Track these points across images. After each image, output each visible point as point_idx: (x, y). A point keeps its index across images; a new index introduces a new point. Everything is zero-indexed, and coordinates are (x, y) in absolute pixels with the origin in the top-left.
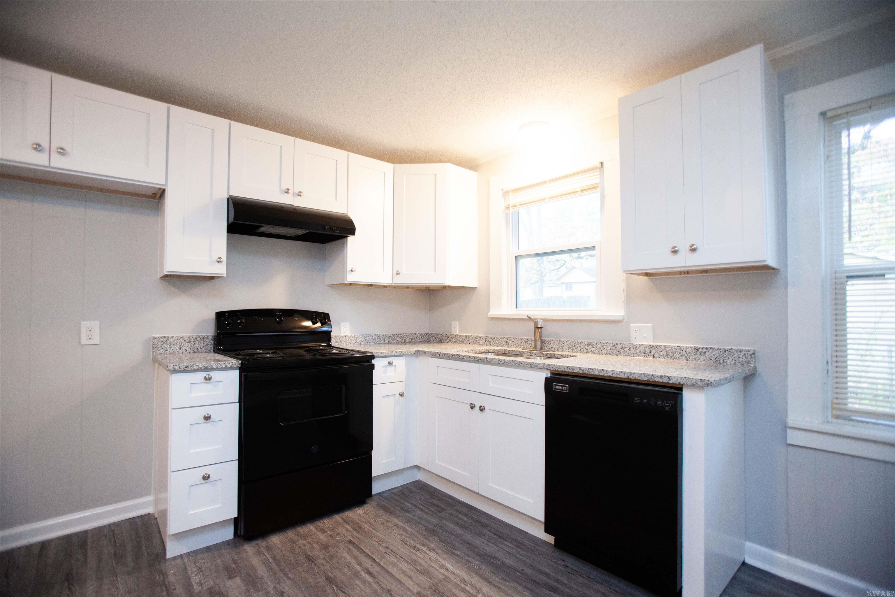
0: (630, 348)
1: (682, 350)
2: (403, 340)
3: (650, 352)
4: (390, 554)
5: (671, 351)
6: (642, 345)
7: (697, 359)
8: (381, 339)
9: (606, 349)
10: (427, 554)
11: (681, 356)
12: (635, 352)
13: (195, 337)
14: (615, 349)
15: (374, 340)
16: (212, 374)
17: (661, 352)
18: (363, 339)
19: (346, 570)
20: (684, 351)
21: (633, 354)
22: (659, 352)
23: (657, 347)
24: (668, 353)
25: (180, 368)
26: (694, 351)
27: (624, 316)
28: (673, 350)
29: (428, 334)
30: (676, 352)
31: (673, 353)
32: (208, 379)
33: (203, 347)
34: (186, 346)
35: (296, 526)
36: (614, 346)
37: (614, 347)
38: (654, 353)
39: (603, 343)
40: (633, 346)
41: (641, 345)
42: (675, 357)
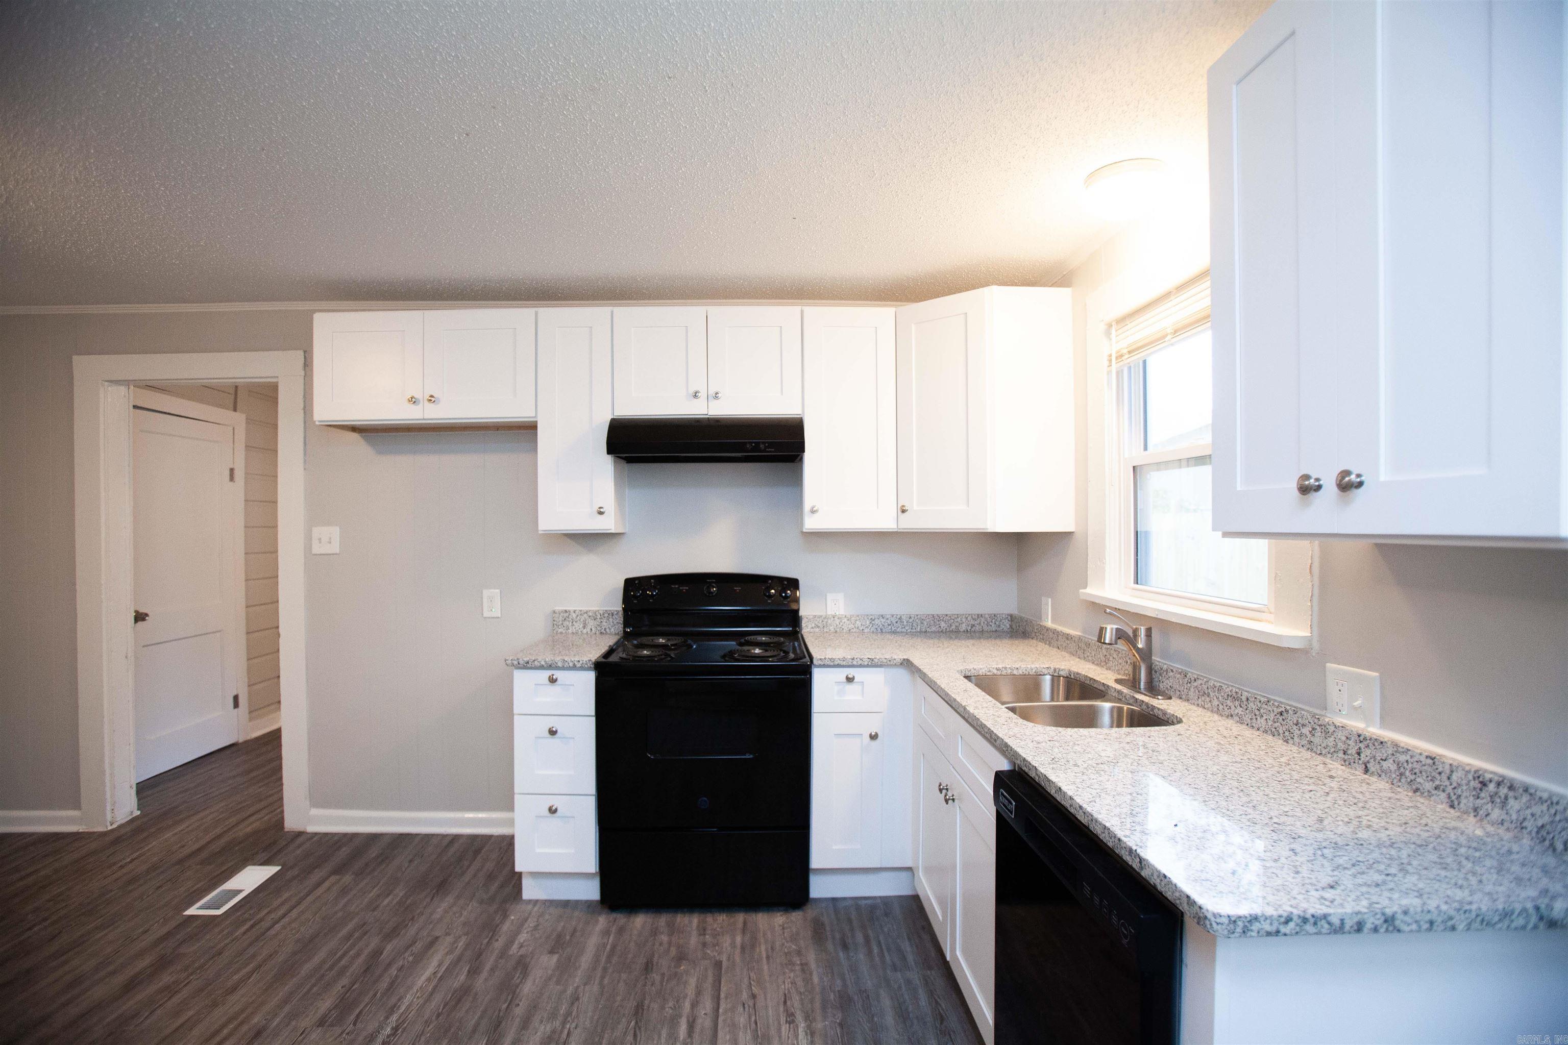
0: (1314, 729)
1: (1440, 769)
2: (953, 627)
3: (1359, 754)
4: (747, 1009)
5: (1410, 765)
6: (1341, 728)
7: (1481, 812)
8: (905, 623)
9: (1265, 717)
10: (797, 1036)
11: (1436, 788)
12: (1323, 745)
13: (601, 612)
14: (1283, 723)
15: (889, 625)
16: (557, 674)
17: (1385, 760)
18: (868, 623)
19: (671, 1004)
20: (1444, 777)
21: (1319, 747)
22: (1379, 758)
23: (1376, 744)
24: (1402, 769)
25: (519, 663)
26: (1472, 784)
27: (1309, 639)
28: (1415, 765)
29: (1011, 616)
30: (1424, 773)
31: (1415, 774)
32: (552, 680)
33: (612, 627)
34: (591, 624)
35: (686, 910)
36: (1281, 714)
37: (1281, 718)
38: (1367, 759)
39: (1260, 702)
40: (1321, 725)
41: (1339, 727)
42: (1418, 786)
